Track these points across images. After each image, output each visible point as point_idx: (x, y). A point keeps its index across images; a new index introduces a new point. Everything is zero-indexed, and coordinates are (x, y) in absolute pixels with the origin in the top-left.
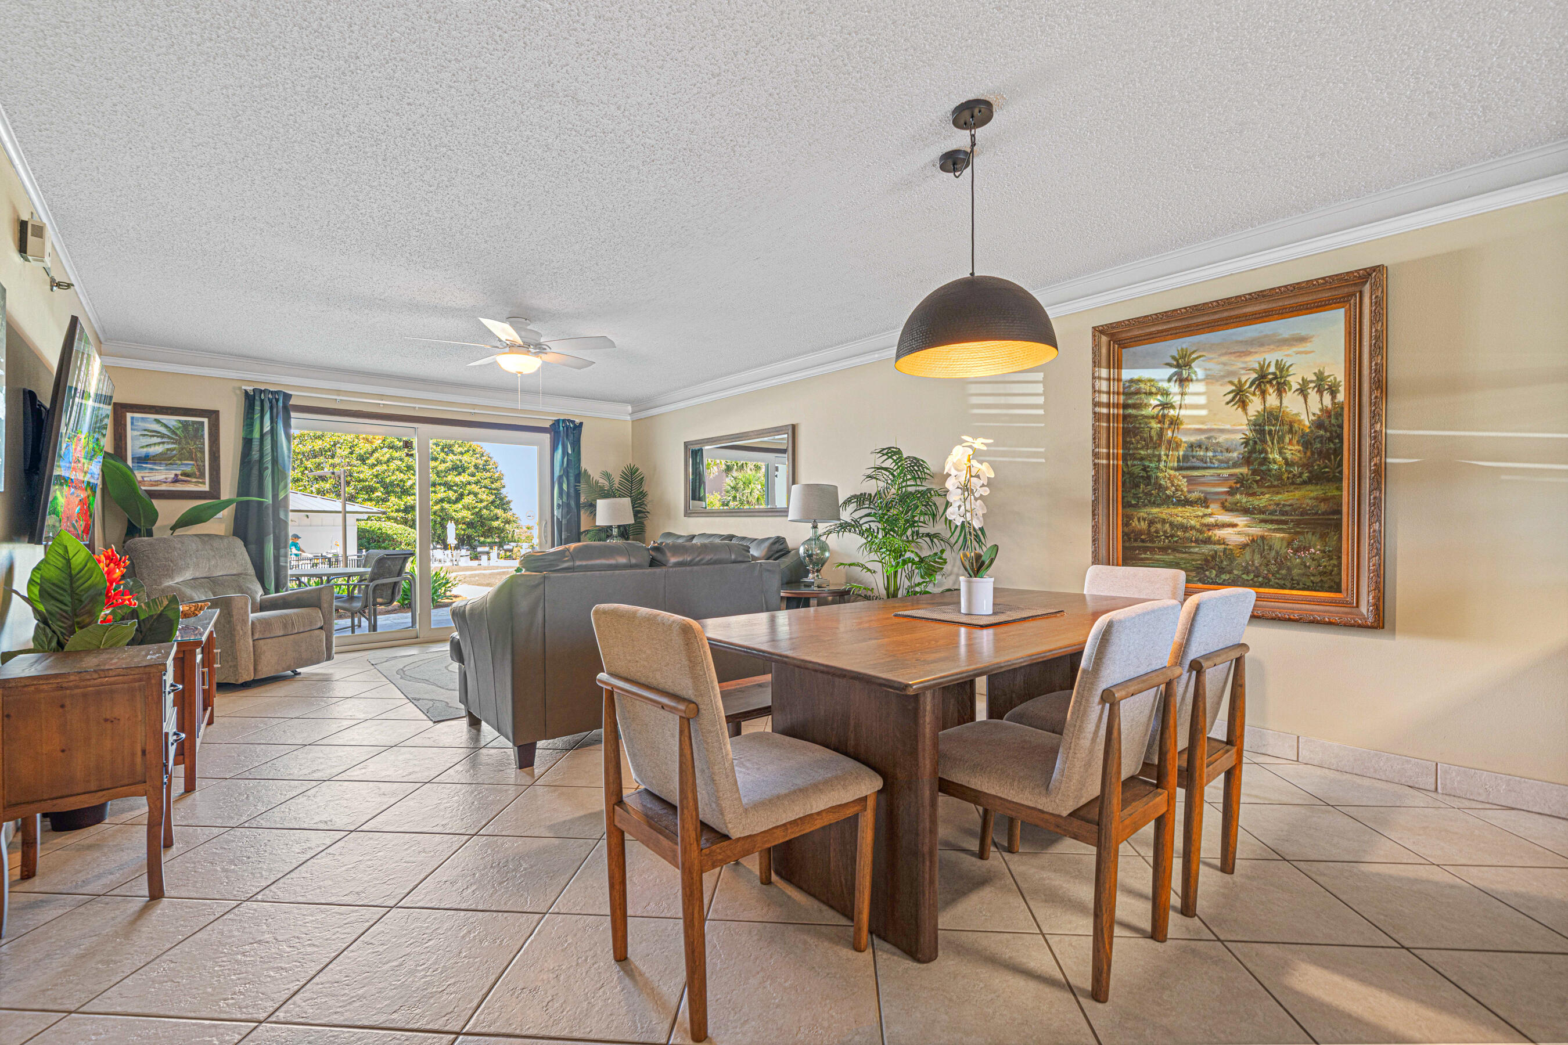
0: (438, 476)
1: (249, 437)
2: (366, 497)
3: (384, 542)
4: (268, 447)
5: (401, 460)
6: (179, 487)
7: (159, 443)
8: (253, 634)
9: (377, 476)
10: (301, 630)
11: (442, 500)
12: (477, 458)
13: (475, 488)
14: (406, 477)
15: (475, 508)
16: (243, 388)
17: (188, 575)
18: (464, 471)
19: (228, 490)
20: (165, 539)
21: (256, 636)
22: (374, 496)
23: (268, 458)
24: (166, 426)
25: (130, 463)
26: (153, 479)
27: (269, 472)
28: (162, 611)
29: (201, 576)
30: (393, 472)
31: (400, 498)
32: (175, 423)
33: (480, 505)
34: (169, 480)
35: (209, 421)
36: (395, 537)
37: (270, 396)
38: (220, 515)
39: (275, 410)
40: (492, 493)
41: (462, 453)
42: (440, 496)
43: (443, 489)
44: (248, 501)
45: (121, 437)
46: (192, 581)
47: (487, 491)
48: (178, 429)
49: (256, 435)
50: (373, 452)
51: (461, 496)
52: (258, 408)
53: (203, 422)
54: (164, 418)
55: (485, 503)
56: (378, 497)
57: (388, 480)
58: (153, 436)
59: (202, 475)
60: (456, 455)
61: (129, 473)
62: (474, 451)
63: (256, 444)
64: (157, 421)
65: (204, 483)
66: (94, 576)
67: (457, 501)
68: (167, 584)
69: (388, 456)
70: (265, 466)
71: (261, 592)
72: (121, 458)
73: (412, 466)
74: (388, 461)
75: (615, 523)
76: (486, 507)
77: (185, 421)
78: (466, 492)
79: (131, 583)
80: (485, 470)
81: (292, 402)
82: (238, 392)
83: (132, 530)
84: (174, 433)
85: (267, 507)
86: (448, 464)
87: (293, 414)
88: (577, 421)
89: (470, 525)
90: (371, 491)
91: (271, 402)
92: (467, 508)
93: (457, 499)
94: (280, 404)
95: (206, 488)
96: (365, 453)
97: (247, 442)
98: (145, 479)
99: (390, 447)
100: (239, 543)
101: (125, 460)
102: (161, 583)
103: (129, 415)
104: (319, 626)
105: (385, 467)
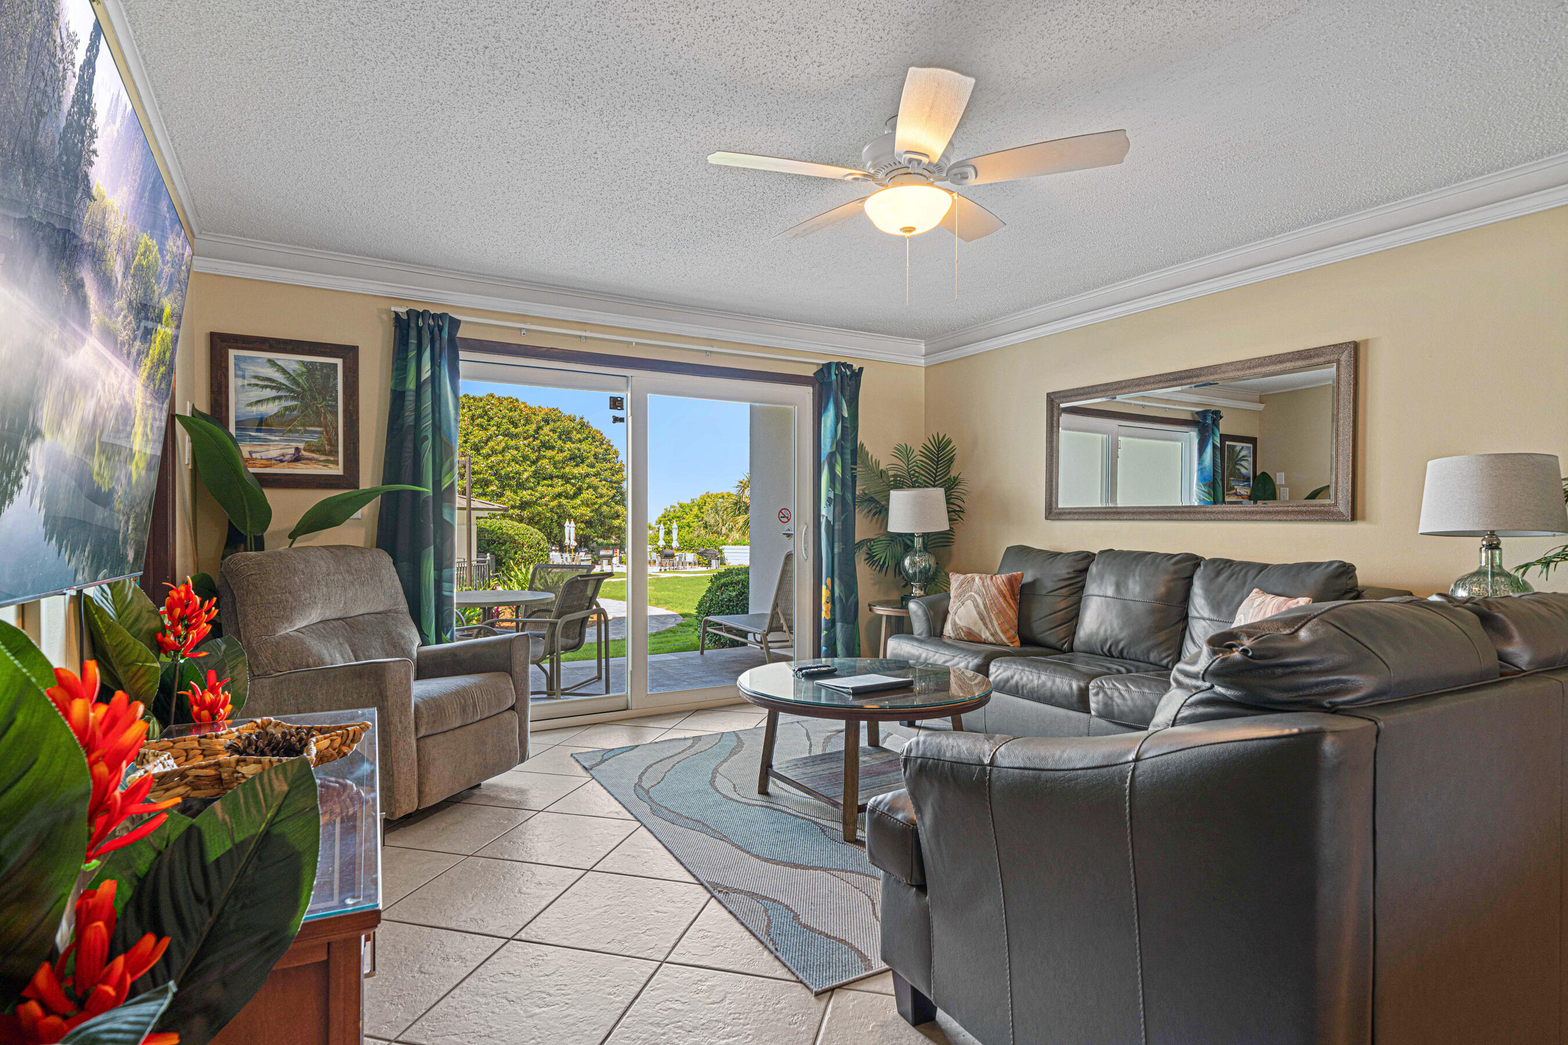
0: (555, 468)
1: (398, 389)
2: (480, 491)
3: (504, 544)
4: (427, 404)
5: (517, 449)
6: (301, 469)
7: (274, 399)
8: (417, 729)
9: (491, 468)
10: (486, 715)
11: (559, 495)
12: (597, 447)
13: (595, 481)
14: (522, 468)
15: (595, 503)
16: (393, 309)
17: (314, 616)
18: (583, 462)
19: (369, 477)
20: (280, 554)
21: (422, 734)
22: (489, 489)
23: (428, 422)
24: (284, 371)
25: (232, 429)
26: (265, 455)
27: (429, 443)
28: (271, 824)
29: (334, 616)
30: (508, 464)
31: (515, 492)
32: (296, 366)
33: (600, 501)
34: (287, 458)
35: (344, 363)
36: (517, 537)
37: (431, 322)
38: (358, 514)
39: (437, 345)
40: (612, 487)
41: (580, 441)
42: (558, 490)
43: (560, 482)
44: (398, 492)
45: (220, 387)
46: (321, 625)
47: (608, 484)
48: (300, 375)
49: (411, 385)
50: (488, 440)
51: (580, 490)
52: (413, 341)
53: (336, 365)
54: (281, 358)
55: (606, 498)
56: (493, 491)
57: (503, 472)
58: (266, 387)
59: (334, 452)
60: (573, 443)
61: (230, 443)
62: (593, 438)
63: (410, 398)
64: (272, 363)
65: (336, 463)
66: (42, 759)
67: (575, 496)
68: (283, 633)
69: (503, 444)
70: (424, 434)
71: (417, 641)
72: (221, 422)
73: (527, 456)
74: (503, 450)
75: (918, 530)
76: (605, 503)
77: (311, 363)
78: (585, 486)
79: (223, 647)
80: (605, 460)
81: (461, 333)
82: (385, 317)
83: (235, 540)
84: (295, 381)
85: (426, 501)
86: (565, 454)
87: (463, 355)
88: (856, 367)
89: (589, 524)
90: (486, 485)
91: (432, 333)
92: (586, 503)
93: (575, 494)
94: (445, 335)
95: (338, 470)
96: (479, 442)
97: (398, 397)
98: (254, 455)
99: (505, 435)
100: (387, 560)
101: (225, 425)
102: (274, 631)
103: (232, 353)
104: (510, 705)
105: (500, 457)
